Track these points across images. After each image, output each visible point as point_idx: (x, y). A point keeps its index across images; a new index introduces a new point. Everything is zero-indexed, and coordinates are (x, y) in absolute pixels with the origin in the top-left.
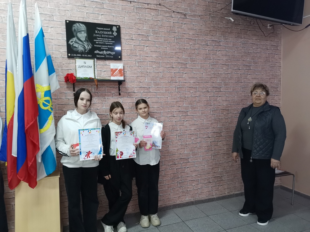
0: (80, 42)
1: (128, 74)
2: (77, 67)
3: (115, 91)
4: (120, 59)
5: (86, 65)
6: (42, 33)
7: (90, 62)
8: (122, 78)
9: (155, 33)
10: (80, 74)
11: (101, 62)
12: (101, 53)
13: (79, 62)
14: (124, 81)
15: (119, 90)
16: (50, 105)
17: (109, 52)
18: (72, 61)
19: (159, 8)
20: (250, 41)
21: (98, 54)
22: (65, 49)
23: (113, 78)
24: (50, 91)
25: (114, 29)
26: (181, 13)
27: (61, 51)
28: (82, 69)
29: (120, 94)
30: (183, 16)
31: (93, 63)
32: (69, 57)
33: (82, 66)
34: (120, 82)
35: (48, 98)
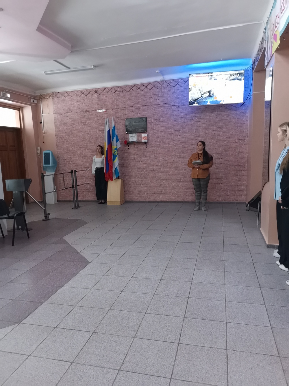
0: (130, 127)
1: (150, 138)
2: (130, 137)
3: (144, 146)
4: (147, 132)
5: (133, 136)
6: (114, 127)
7: (134, 135)
8: (147, 141)
9: (163, 117)
10: (131, 140)
11: (139, 134)
12: (139, 130)
13: (130, 135)
14: (147, 142)
15: (146, 146)
16: (117, 153)
17: (142, 129)
18: (128, 134)
19: (165, 105)
20: (223, 113)
21: (137, 131)
22: (125, 131)
23: (143, 141)
24: (117, 148)
25: (144, 119)
26: (176, 105)
27: (124, 131)
28: (132, 138)
29: (146, 148)
30: (178, 107)
31: (135, 135)
32: (126, 133)
33: (132, 137)
34: (145, 143)
35: (116, 151)
